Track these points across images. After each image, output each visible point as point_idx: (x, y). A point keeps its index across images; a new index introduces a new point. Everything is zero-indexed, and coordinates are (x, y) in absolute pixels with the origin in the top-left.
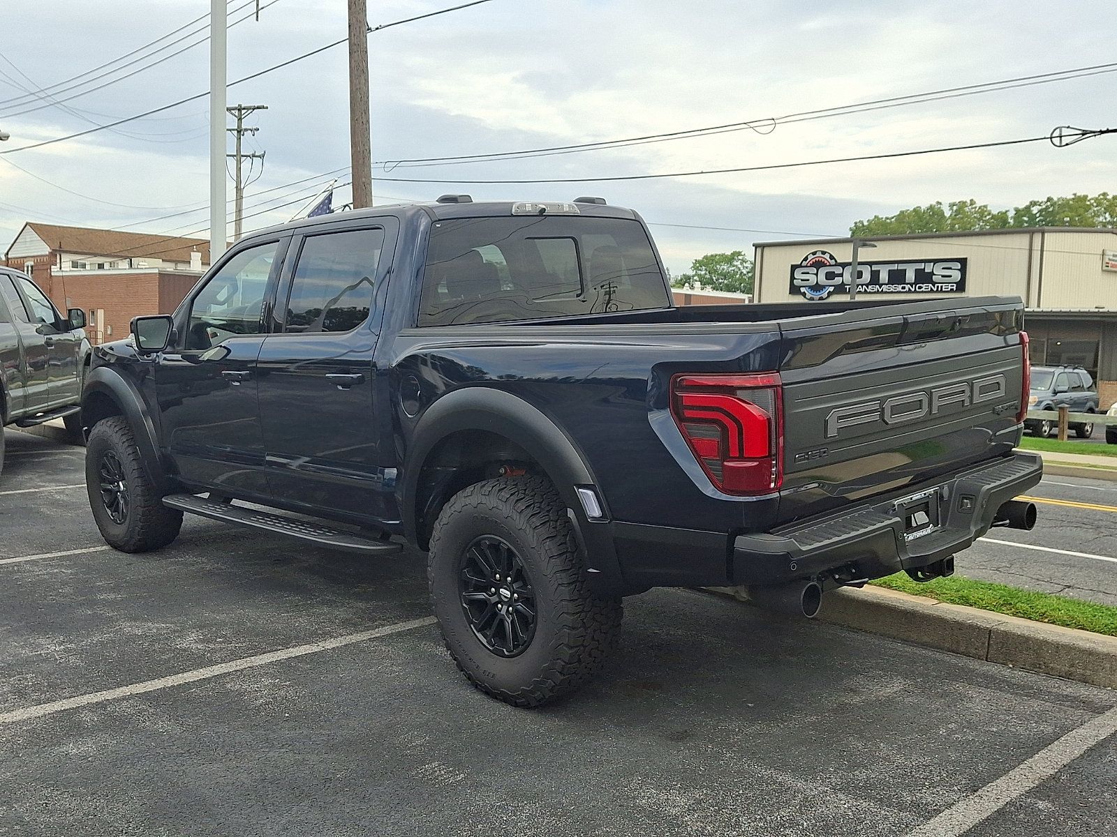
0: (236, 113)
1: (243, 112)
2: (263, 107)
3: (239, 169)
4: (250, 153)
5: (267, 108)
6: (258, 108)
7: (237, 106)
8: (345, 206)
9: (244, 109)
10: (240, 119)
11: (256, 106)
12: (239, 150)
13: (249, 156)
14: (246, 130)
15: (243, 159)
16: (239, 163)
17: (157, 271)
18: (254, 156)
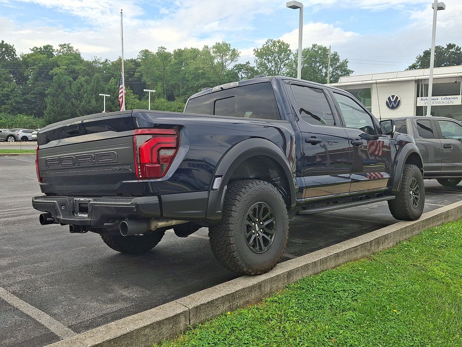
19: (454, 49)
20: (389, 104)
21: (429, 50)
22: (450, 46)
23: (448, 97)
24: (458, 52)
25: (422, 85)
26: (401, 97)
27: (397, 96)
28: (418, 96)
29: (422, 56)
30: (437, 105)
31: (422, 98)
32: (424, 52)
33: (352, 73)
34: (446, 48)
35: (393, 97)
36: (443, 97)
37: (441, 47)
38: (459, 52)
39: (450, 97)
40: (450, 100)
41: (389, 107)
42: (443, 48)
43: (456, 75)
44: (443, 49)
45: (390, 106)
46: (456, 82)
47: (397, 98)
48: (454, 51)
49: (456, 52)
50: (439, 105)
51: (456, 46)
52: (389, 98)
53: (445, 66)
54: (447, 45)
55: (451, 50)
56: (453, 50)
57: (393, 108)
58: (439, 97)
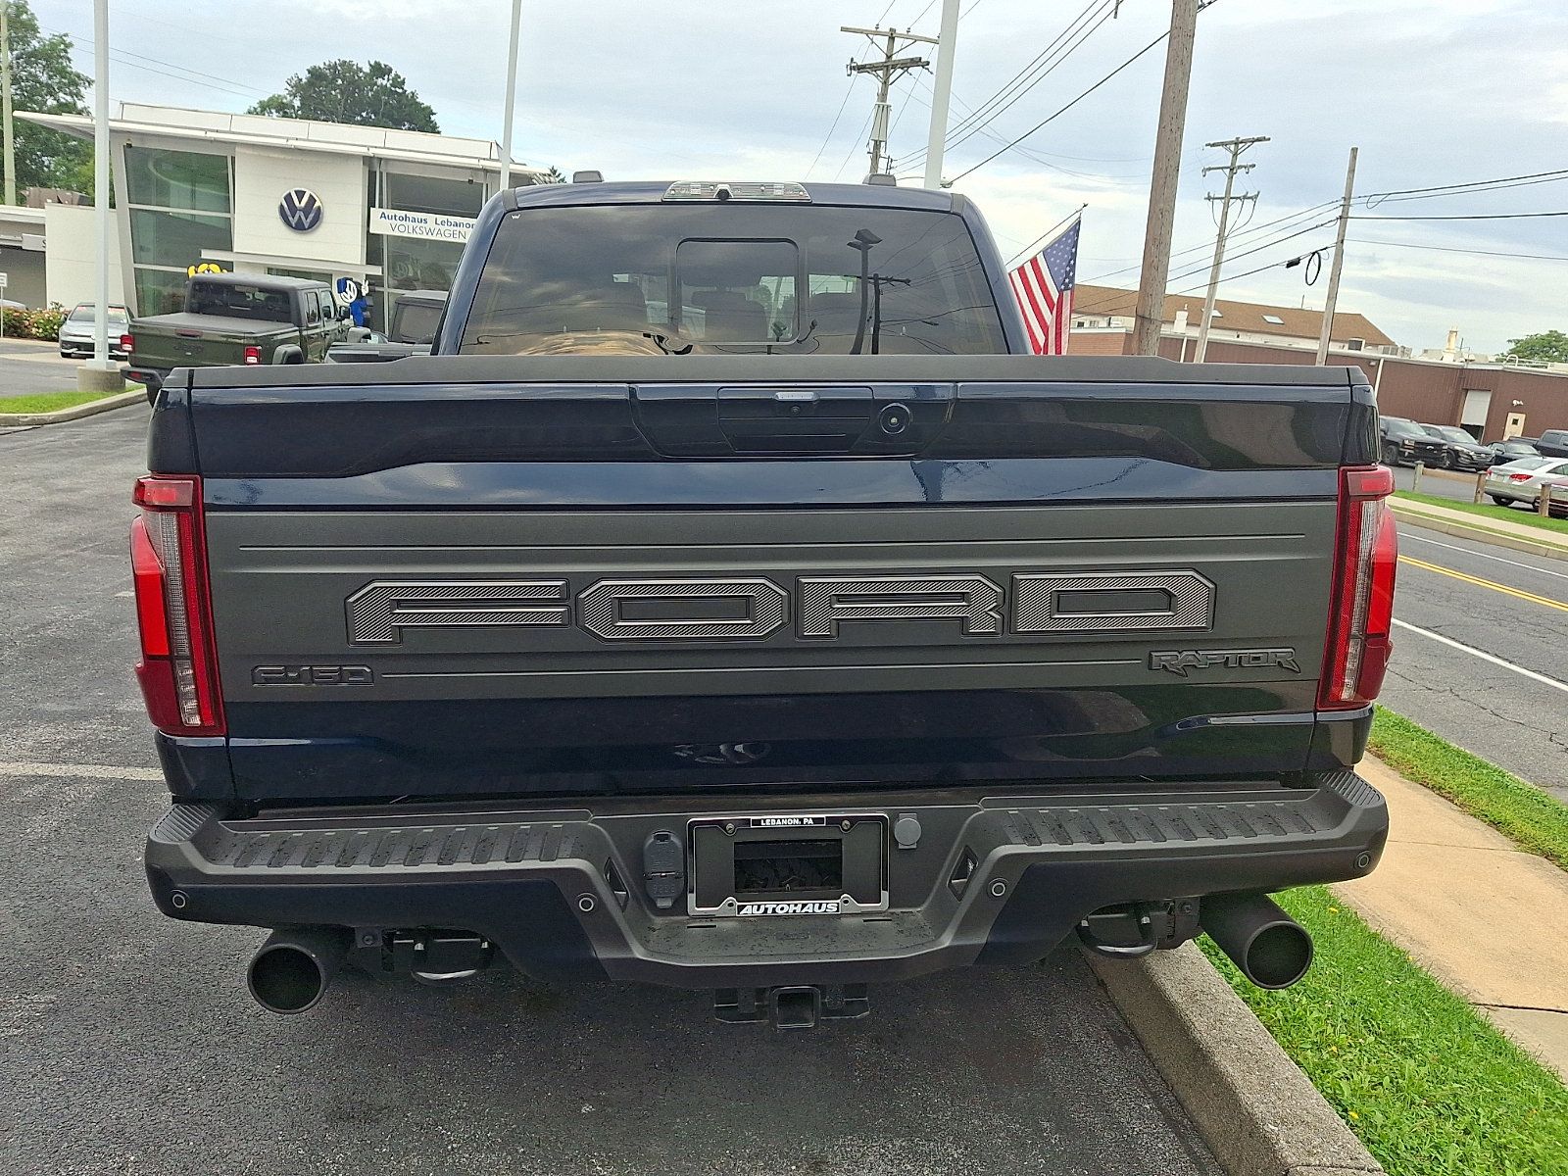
0: (1232, 147)
1: (1240, 146)
2: (1264, 139)
3: (1225, 214)
4: (1241, 195)
5: (1269, 139)
6: (1259, 140)
7: (1234, 139)
8: (1314, 254)
9: (1241, 142)
10: (1235, 155)
11: (1256, 137)
12: (1228, 191)
13: (1239, 198)
14: (1240, 167)
15: (1232, 201)
16: (1226, 206)
17: (1124, 331)
18: (1245, 197)
19: (388, 80)
20: (288, 213)
21: (322, 66)
22: (379, 70)
23: (452, 219)
24: (397, 89)
25: (381, 173)
26: (322, 198)
27: (311, 195)
28: (371, 204)
29: (304, 80)
30: (424, 236)
31: (382, 210)
32: (308, 70)
33: (87, 84)
34: (368, 71)
35: (300, 194)
36: (441, 218)
37: (355, 67)
38: (400, 91)
39: (458, 219)
40: (458, 228)
41: (288, 223)
42: (361, 70)
43: (474, 163)
44: (361, 74)
45: (291, 218)
46: (471, 182)
47: (312, 200)
48: (388, 86)
49: (393, 89)
50: (430, 237)
51: (393, 72)
52: (288, 198)
53: (364, 123)
54: (371, 65)
55: (380, 81)
56: (385, 82)
57: (299, 227)
58: (431, 217)
